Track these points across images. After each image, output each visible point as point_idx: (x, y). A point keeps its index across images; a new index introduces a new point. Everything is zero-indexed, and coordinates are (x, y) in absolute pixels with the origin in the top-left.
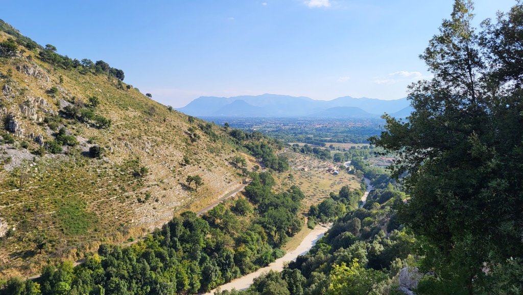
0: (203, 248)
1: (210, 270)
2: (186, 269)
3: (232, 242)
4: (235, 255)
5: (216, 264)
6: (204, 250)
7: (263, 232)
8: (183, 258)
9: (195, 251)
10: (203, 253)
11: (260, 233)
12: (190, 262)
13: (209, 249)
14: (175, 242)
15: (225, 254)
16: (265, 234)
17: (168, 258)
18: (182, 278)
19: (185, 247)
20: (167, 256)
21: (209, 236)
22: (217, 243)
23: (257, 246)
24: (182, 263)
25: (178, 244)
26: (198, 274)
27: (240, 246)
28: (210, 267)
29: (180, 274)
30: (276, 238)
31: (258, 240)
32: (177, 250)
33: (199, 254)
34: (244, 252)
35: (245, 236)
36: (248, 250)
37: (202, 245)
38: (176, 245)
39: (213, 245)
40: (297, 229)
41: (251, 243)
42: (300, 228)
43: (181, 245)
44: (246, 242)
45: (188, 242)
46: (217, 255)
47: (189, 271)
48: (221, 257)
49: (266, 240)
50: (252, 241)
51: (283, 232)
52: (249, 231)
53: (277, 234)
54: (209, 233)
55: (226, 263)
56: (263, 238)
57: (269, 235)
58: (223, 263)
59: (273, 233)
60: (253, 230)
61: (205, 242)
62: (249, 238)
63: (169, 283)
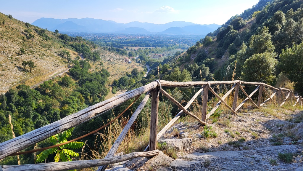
0: (35, 109)
1: (41, 123)
2: (21, 124)
3: (58, 104)
4: (60, 112)
5: (46, 119)
6: (37, 110)
7: (81, 97)
8: (19, 117)
9: (28, 111)
10: (35, 113)
11: (79, 97)
12: (24, 119)
13: (40, 109)
14: (11, 106)
15: (53, 112)
16: (83, 98)
17: (5, 118)
18: (18, 131)
19: (20, 109)
20: (4, 116)
21: (41, 101)
22: (46, 105)
23: (77, 106)
24: (18, 121)
25: (14, 107)
26: (32, 127)
27: (64, 106)
28: (41, 121)
29: (16, 128)
30: (91, 100)
31: (77, 102)
32: (13, 111)
33: (32, 114)
34: (67, 110)
35: (68, 99)
36: (70, 108)
37: (34, 107)
38: (12, 108)
39: (43, 107)
40: (105, 94)
41: (72, 103)
42: (107, 93)
43: (17, 108)
44: (68, 103)
45: (22, 106)
46: (47, 113)
47: (24, 125)
48: (50, 114)
49: (84, 101)
50: (74, 102)
51: (95, 96)
52: (71, 96)
53: (91, 97)
54: (40, 99)
55: (54, 118)
56: (81, 100)
57: (86, 98)
58: (51, 118)
59: (89, 97)
60: (74, 95)
61: (37, 105)
62: (71, 101)
63: (6, 135)
